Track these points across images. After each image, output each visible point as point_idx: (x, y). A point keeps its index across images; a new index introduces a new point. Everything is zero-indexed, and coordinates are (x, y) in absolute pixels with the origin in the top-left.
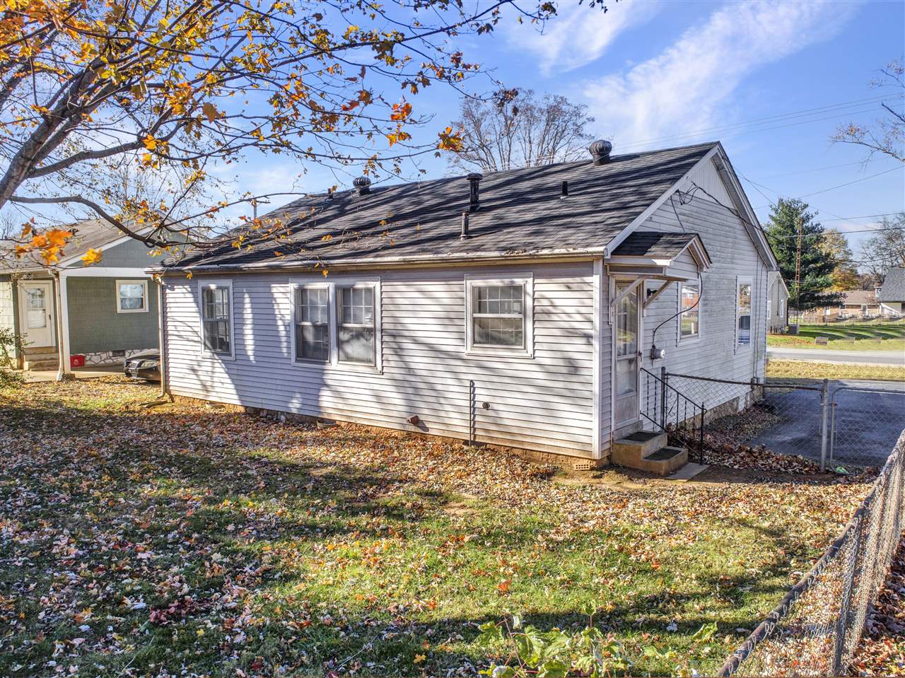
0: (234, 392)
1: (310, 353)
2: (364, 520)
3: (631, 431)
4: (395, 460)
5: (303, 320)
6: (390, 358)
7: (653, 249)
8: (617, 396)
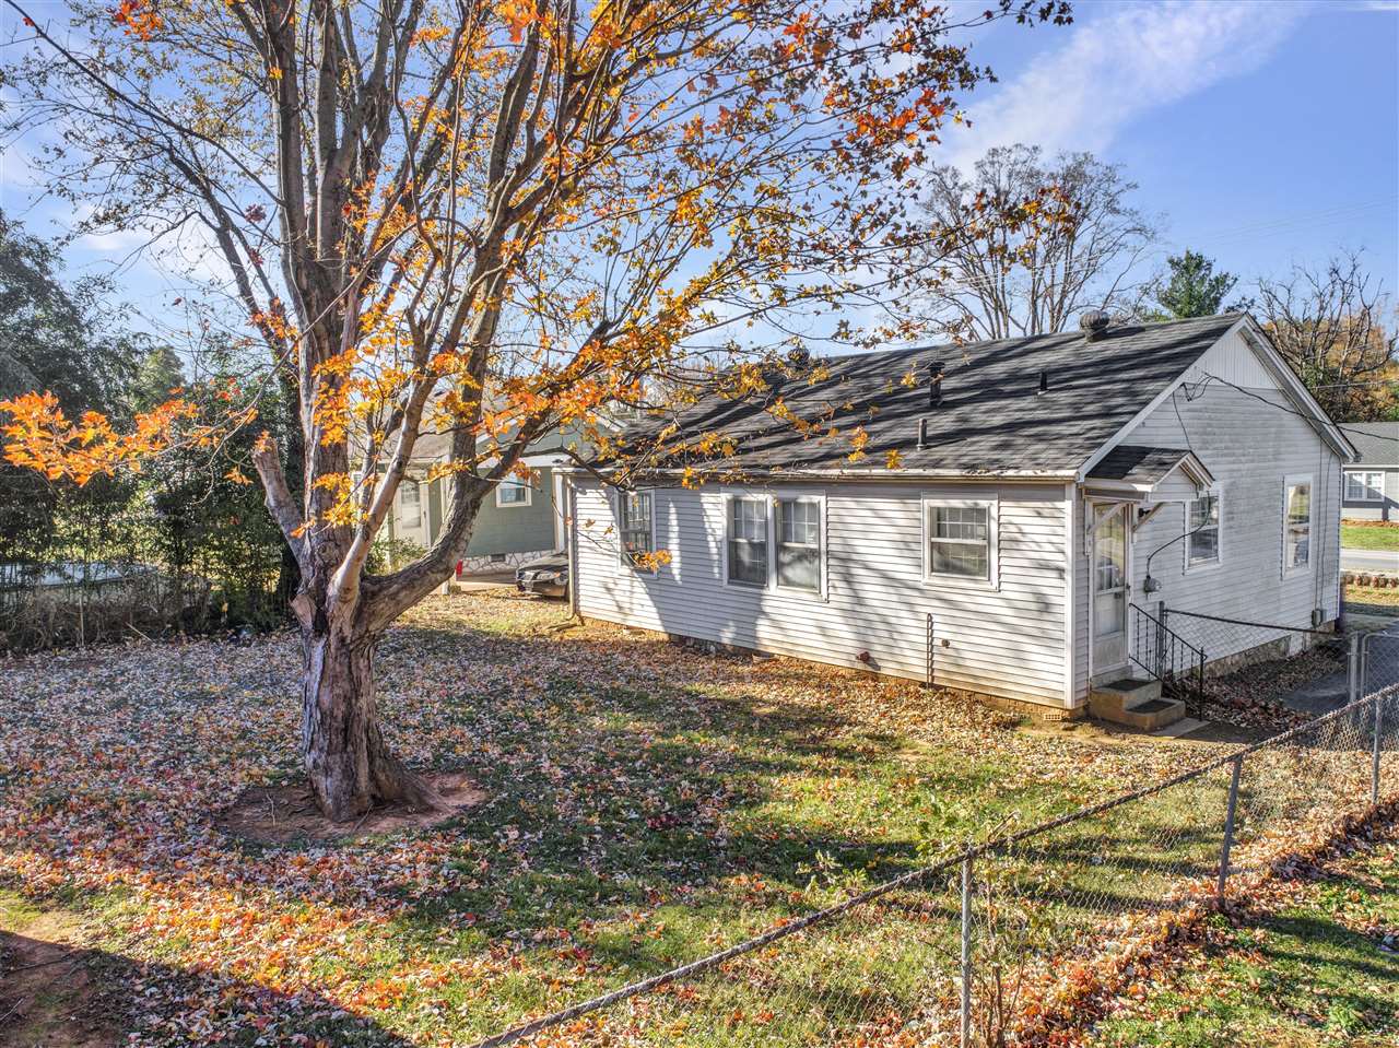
0: (656, 616)
1: (743, 574)
2: (815, 759)
3: (1115, 678)
4: (843, 702)
5: (736, 536)
6: (837, 584)
7: (1134, 471)
8: (1096, 636)
